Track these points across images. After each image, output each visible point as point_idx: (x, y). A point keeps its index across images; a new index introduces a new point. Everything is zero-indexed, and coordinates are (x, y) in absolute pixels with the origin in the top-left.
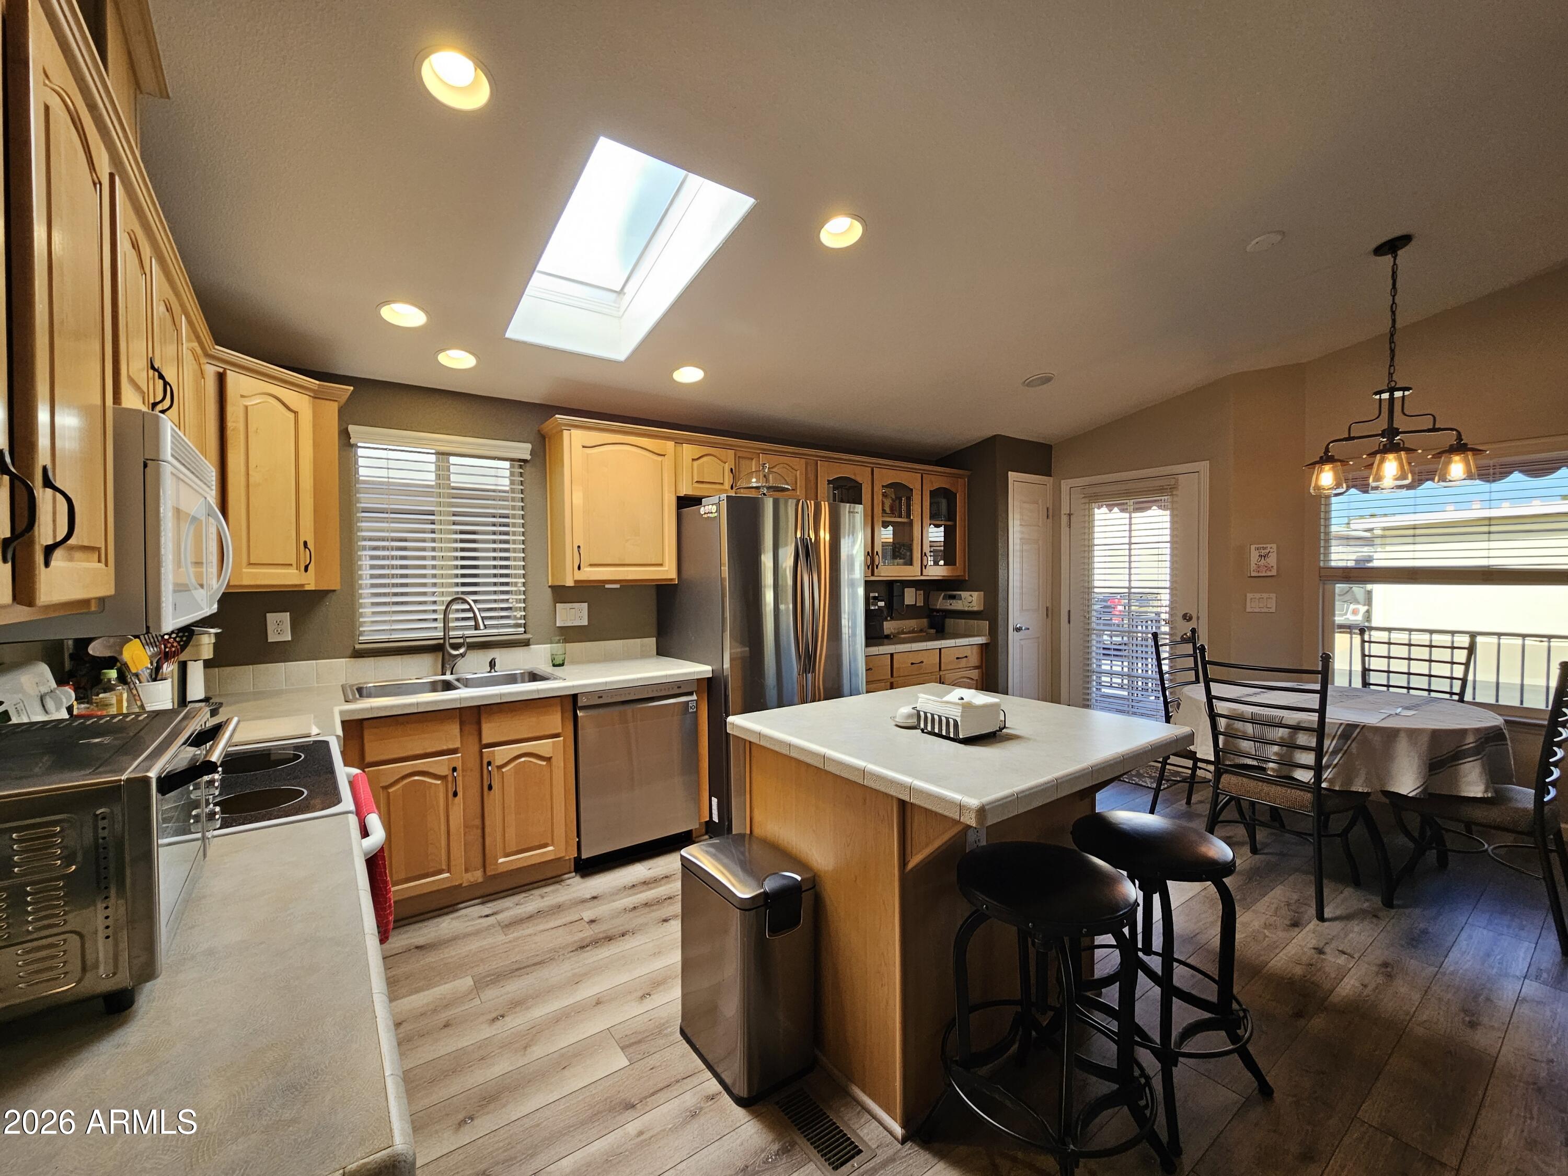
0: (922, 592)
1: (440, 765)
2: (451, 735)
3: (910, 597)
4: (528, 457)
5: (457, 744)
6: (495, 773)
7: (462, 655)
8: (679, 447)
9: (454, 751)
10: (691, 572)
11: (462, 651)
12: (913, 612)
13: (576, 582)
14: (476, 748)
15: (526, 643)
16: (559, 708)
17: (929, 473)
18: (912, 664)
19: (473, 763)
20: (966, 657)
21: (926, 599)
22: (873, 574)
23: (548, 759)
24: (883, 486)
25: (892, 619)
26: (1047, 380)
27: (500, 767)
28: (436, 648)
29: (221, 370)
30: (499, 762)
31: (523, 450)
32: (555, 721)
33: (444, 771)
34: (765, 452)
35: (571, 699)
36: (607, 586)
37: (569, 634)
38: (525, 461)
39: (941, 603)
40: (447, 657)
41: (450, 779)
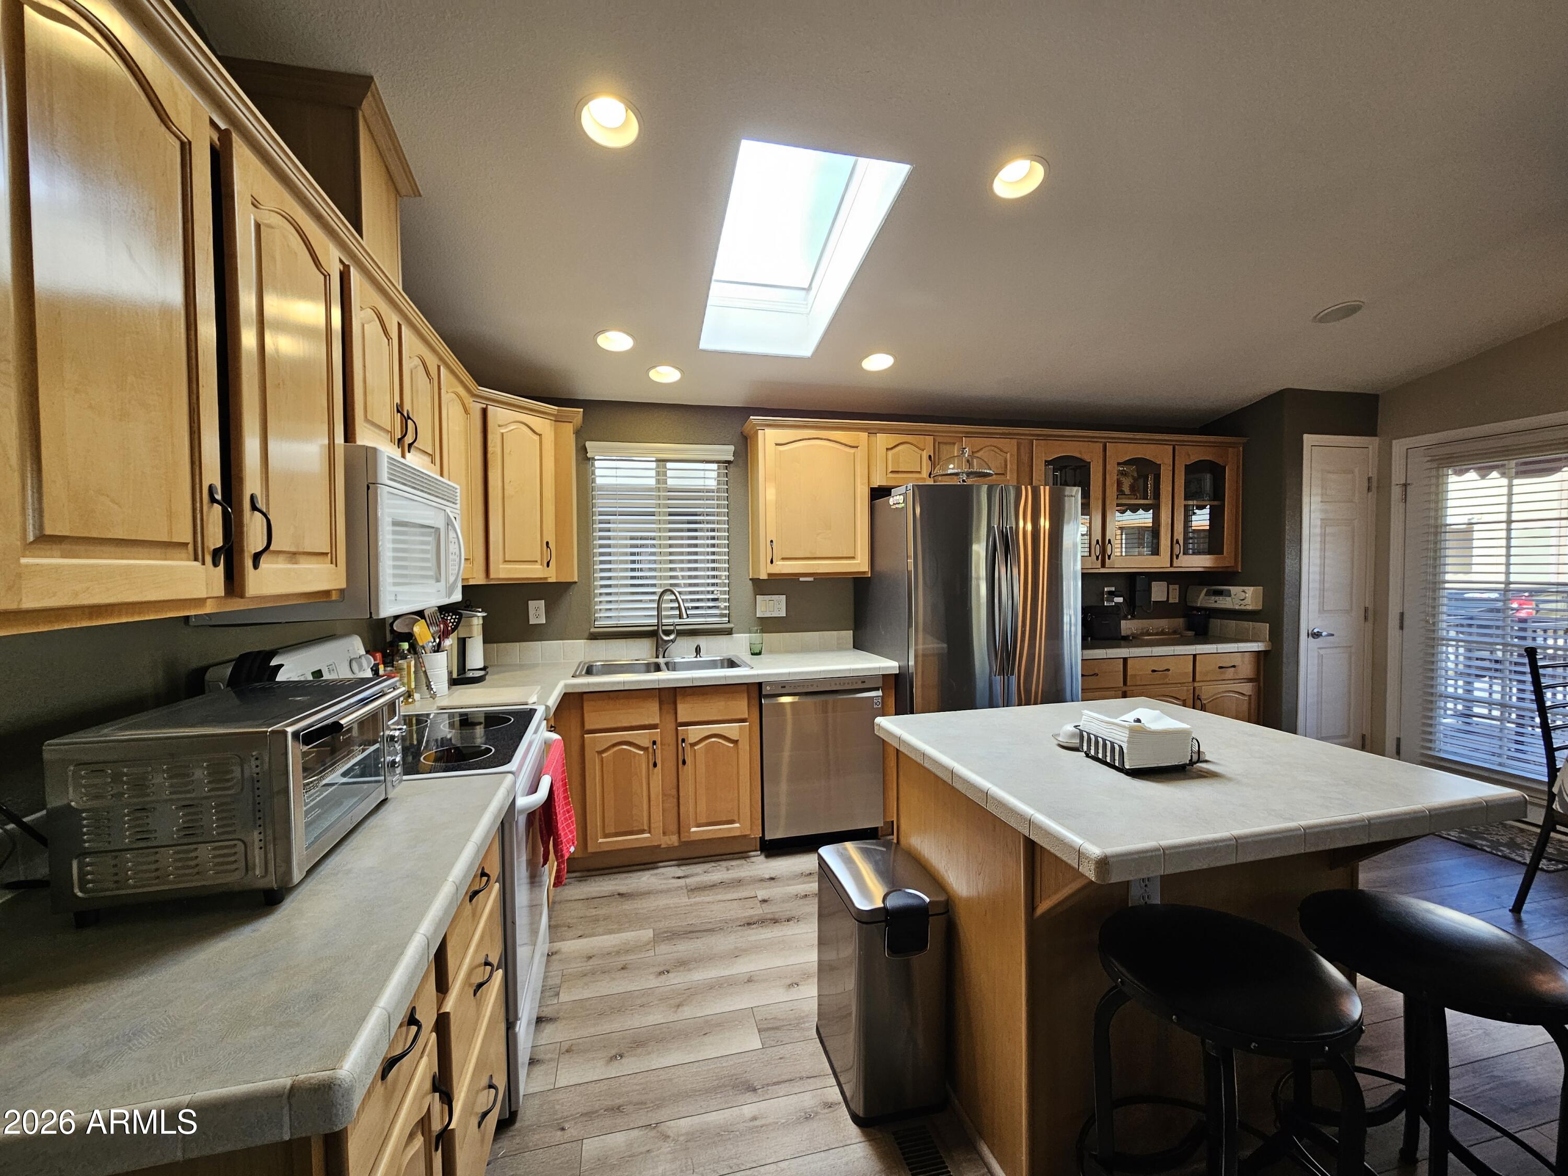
0: (1177, 587)
1: (643, 737)
2: (651, 713)
3: (1159, 592)
4: (731, 458)
5: (657, 721)
6: (688, 749)
7: (673, 641)
8: (873, 437)
9: (654, 727)
10: (883, 564)
11: (672, 637)
12: (1163, 610)
13: (769, 575)
14: (673, 726)
15: (729, 632)
16: (745, 695)
17: (1183, 443)
18: (1154, 671)
19: (671, 739)
20: (1234, 666)
21: (1183, 595)
22: (1103, 566)
23: (735, 742)
24: (1119, 464)
25: (1133, 617)
26: (1351, 310)
27: (693, 745)
28: (652, 634)
29: (484, 406)
30: (692, 739)
31: (727, 452)
32: (741, 706)
33: (646, 743)
34: (968, 435)
35: (757, 688)
36: (801, 579)
37: (768, 625)
38: (729, 462)
39: (1203, 600)
40: (660, 642)
41: (651, 750)
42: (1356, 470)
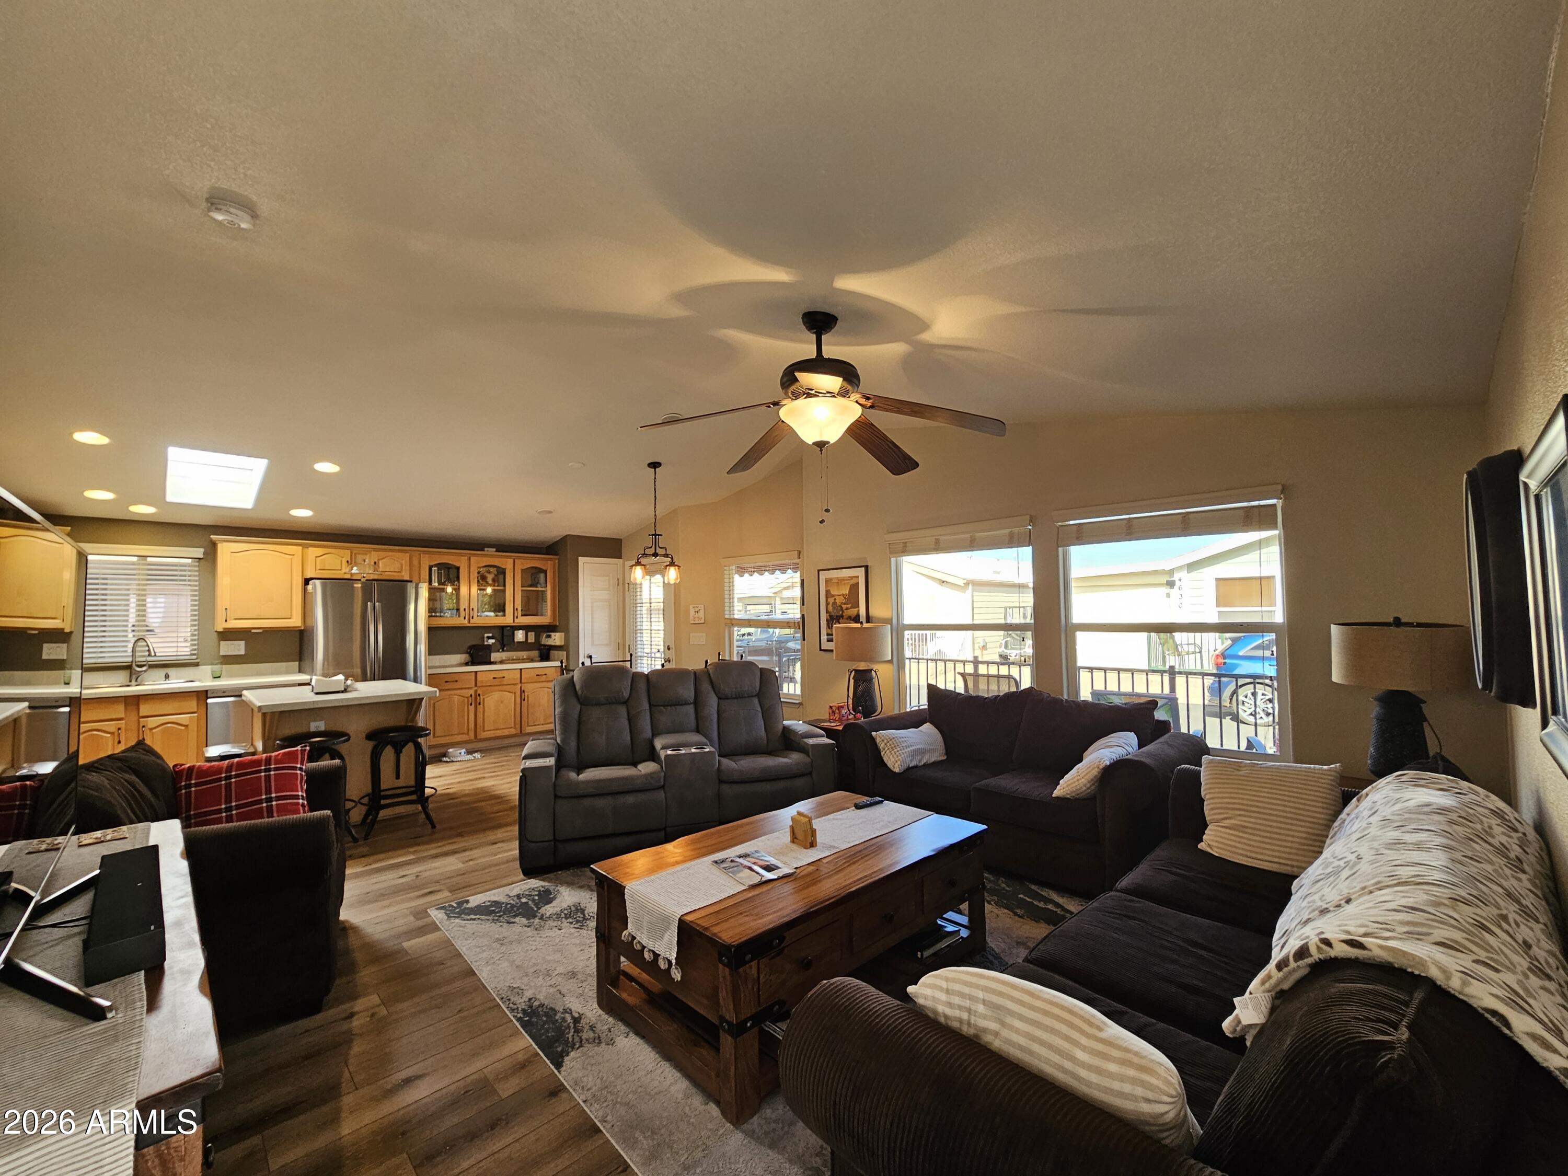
0: (533, 633)
1: (111, 726)
2: (119, 711)
3: (520, 636)
4: (201, 556)
5: (122, 716)
6: (147, 732)
7: (145, 671)
8: (306, 550)
9: (121, 719)
10: (309, 623)
11: (144, 668)
12: (524, 646)
13: (224, 629)
14: (136, 718)
15: (197, 665)
16: (195, 698)
17: (519, 558)
18: (494, 678)
19: (134, 726)
20: (546, 674)
21: (537, 637)
22: (469, 622)
23: (186, 726)
24: (478, 567)
25: (503, 651)
26: (550, 512)
27: (151, 729)
28: (128, 667)
30: (150, 726)
31: (199, 552)
32: (192, 704)
33: (113, 729)
34: (375, 550)
35: (205, 693)
36: (253, 631)
37: (229, 660)
38: (199, 559)
39: (545, 641)
40: (133, 671)
41: (116, 734)
42: (611, 575)
